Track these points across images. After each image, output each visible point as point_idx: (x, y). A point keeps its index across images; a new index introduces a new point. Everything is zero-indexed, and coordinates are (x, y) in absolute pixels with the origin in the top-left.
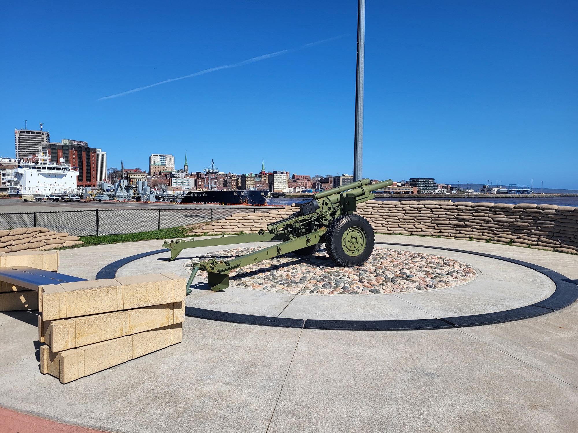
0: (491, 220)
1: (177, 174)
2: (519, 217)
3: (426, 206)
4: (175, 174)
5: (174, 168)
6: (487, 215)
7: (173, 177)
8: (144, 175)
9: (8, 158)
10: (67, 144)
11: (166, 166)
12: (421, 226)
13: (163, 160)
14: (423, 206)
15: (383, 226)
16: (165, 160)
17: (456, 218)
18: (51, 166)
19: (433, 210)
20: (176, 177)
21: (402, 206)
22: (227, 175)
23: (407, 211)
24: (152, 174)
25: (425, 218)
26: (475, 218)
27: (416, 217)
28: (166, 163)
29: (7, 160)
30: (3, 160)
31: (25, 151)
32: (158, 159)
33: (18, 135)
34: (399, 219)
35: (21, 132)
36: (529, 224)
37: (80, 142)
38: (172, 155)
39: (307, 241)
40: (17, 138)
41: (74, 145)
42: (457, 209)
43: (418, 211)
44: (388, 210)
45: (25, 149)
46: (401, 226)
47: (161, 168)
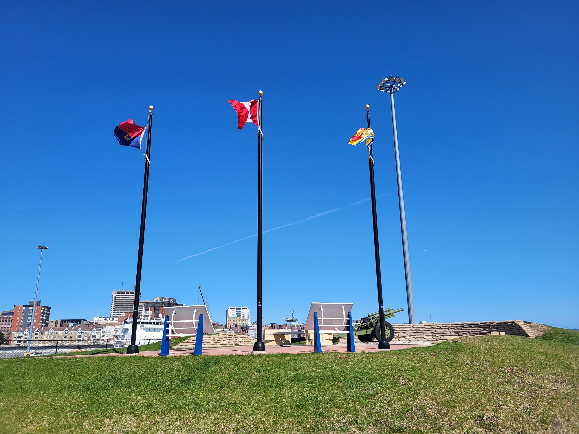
0: (471, 331)
1: (253, 326)
2: (482, 328)
3: (438, 326)
4: (250, 327)
5: (249, 321)
6: (468, 328)
7: (248, 329)
8: (221, 329)
9: (104, 316)
10: (159, 302)
11: (242, 319)
12: (436, 338)
13: (239, 313)
14: (436, 326)
15: (416, 339)
16: (241, 313)
17: (454, 332)
18: (152, 321)
19: (442, 328)
20: (251, 329)
21: (425, 326)
22: (301, 326)
23: (428, 329)
24: (228, 327)
25: (438, 333)
26: (463, 330)
27: (433, 332)
28: (241, 316)
29: (103, 319)
30: (100, 319)
31: (118, 310)
32: (234, 312)
33: (114, 295)
34: (424, 334)
35: (118, 293)
36: (487, 332)
37: (169, 299)
38: (247, 308)
39: (366, 332)
40: (114, 298)
41: (164, 302)
42: (454, 327)
43: (434, 329)
44: (418, 329)
45: (119, 308)
46: (425, 338)
47: (237, 321)
